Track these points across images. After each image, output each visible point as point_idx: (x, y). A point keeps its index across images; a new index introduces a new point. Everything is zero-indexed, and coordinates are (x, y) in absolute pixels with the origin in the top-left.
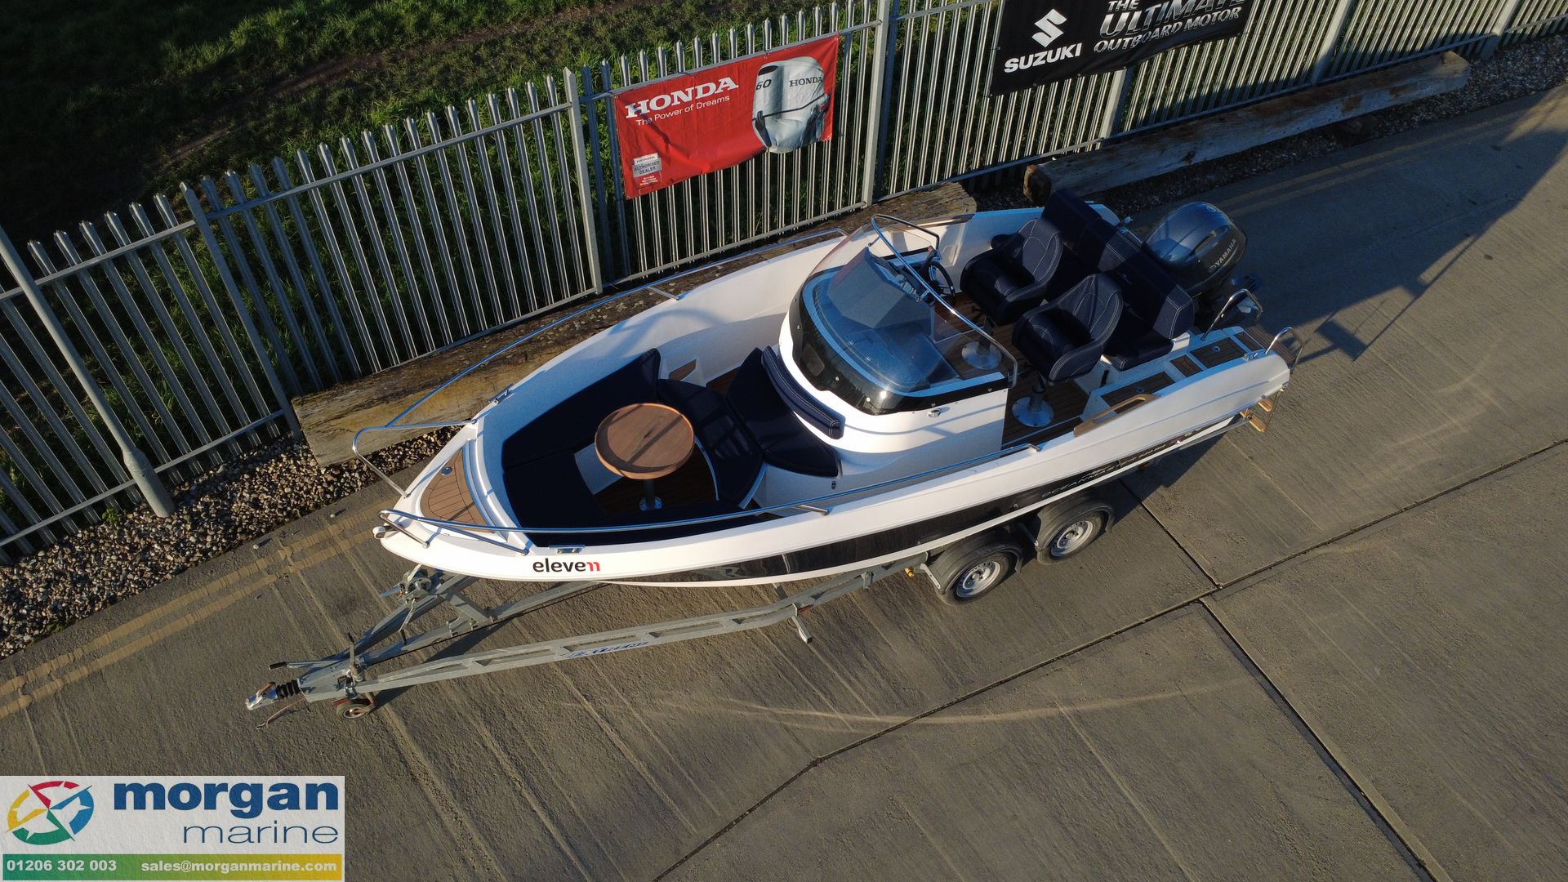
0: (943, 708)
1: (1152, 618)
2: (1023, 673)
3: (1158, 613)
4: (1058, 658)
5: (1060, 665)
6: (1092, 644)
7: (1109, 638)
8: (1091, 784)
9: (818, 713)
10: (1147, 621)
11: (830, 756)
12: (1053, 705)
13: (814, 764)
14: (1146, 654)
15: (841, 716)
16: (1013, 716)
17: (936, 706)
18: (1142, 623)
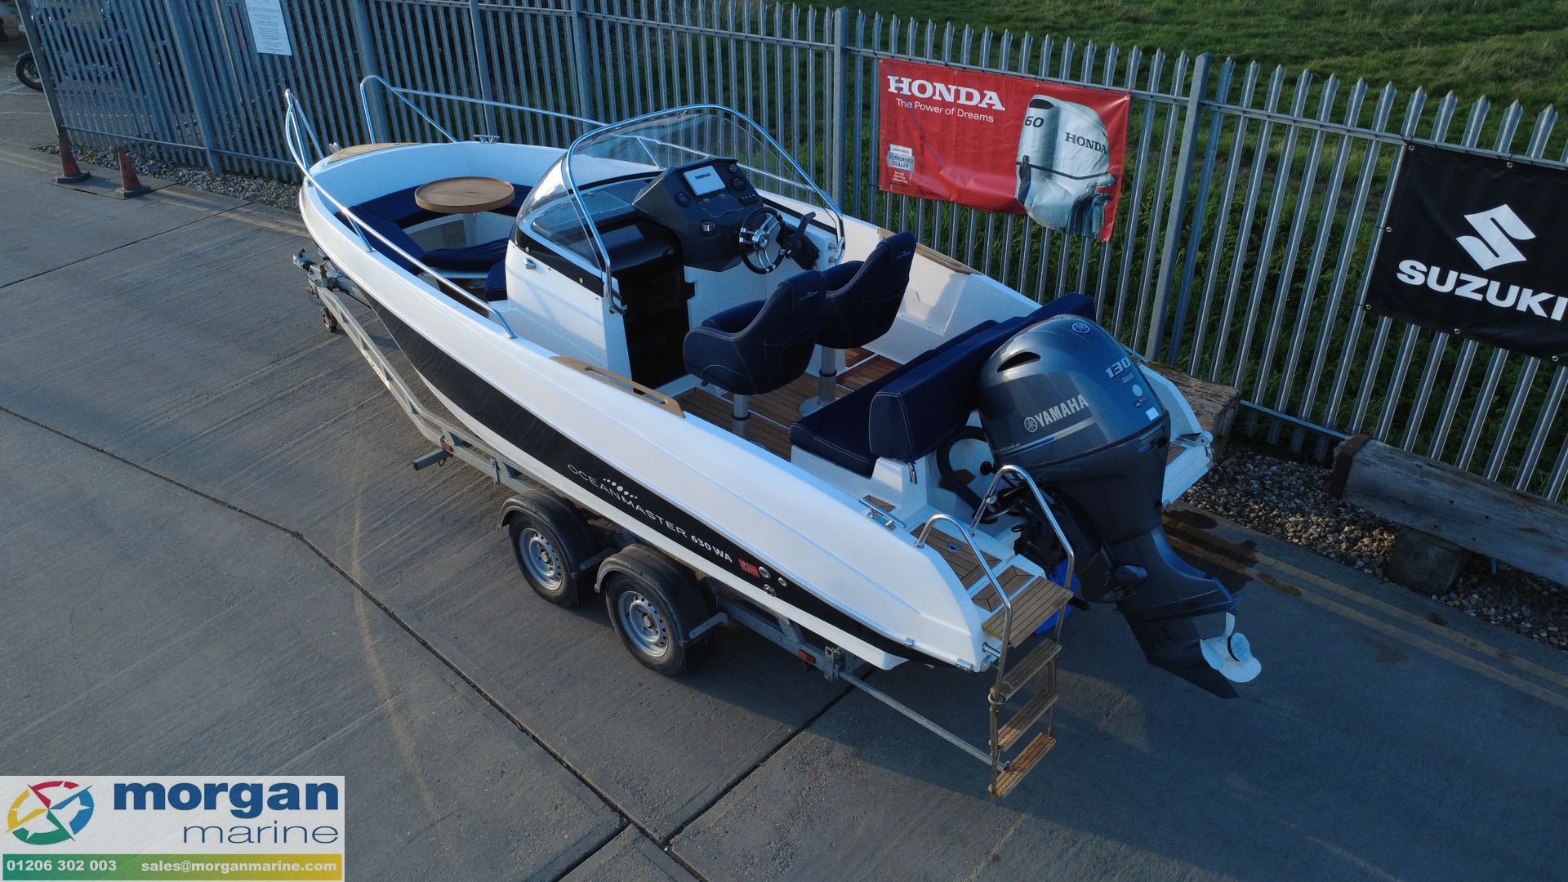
0: (379, 605)
1: (575, 773)
2: (444, 660)
3: (584, 776)
4: (474, 686)
5: (462, 688)
6: (508, 716)
7: (523, 730)
8: (274, 744)
9: (357, 524)
10: (568, 767)
11: (305, 542)
12: (393, 694)
13: (295, 534)
14: (503, 772)
15: (356, 537)
16: (373, 660)
17: (380, 598)
18: (561, 761)
